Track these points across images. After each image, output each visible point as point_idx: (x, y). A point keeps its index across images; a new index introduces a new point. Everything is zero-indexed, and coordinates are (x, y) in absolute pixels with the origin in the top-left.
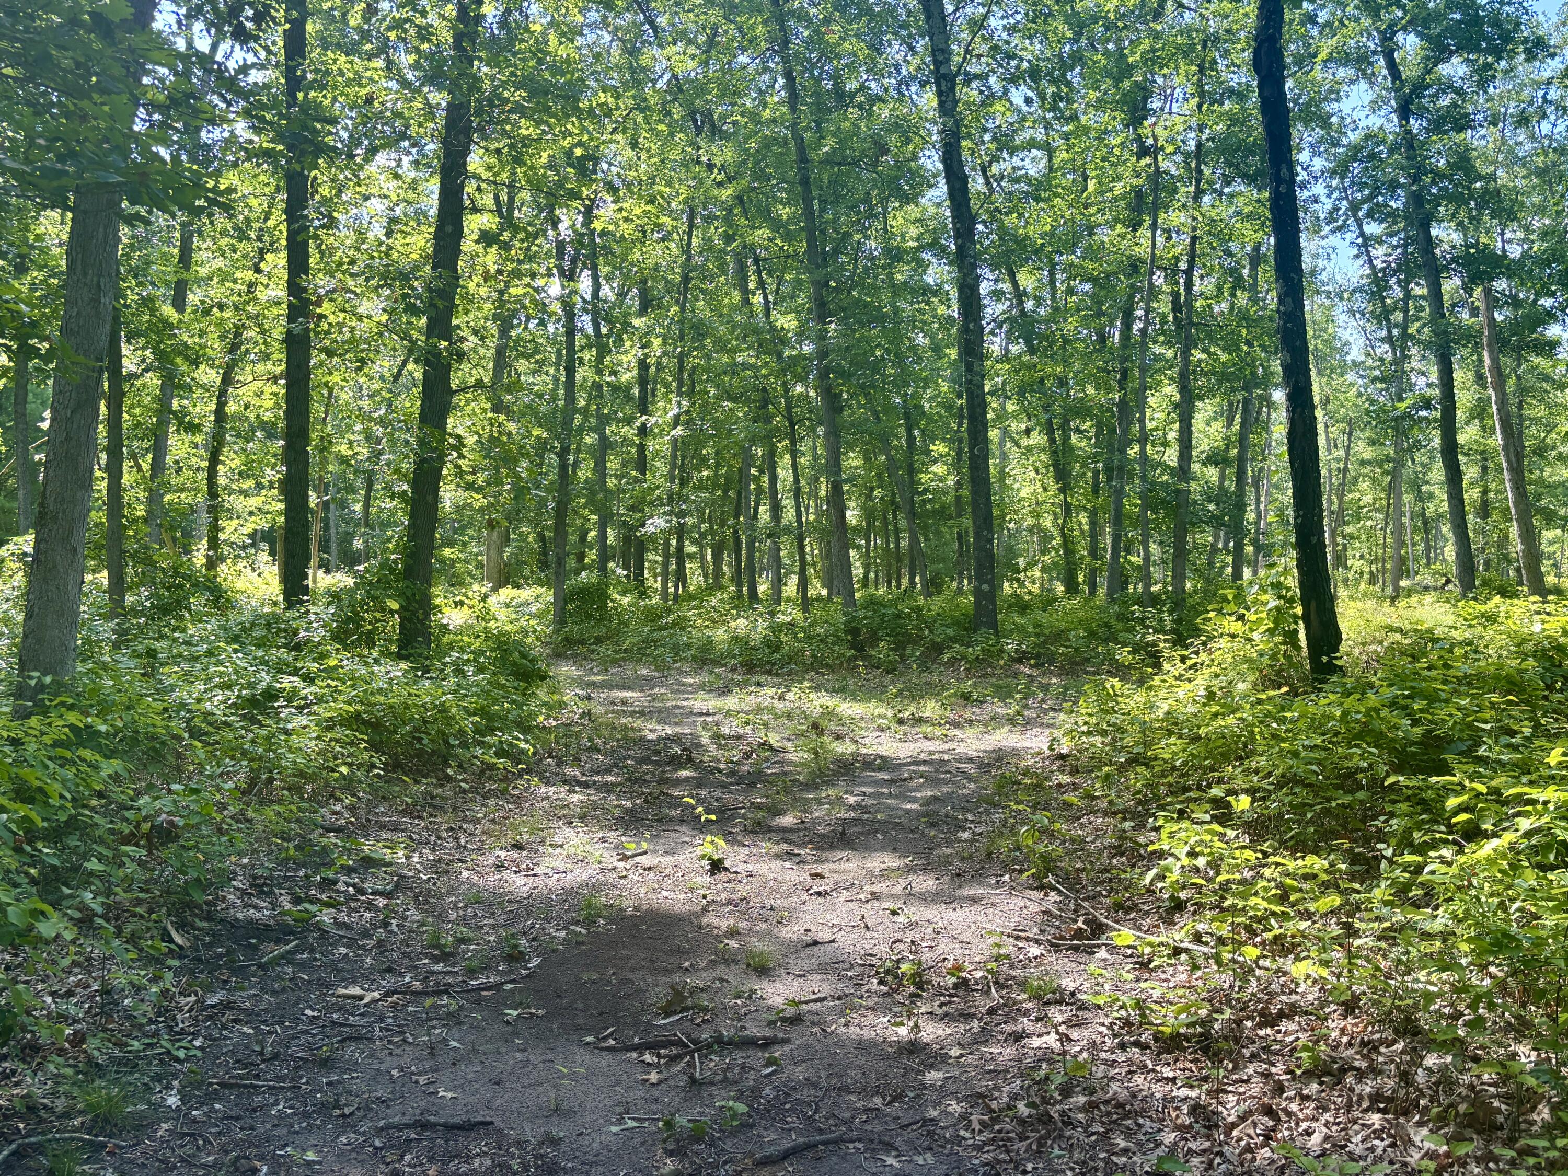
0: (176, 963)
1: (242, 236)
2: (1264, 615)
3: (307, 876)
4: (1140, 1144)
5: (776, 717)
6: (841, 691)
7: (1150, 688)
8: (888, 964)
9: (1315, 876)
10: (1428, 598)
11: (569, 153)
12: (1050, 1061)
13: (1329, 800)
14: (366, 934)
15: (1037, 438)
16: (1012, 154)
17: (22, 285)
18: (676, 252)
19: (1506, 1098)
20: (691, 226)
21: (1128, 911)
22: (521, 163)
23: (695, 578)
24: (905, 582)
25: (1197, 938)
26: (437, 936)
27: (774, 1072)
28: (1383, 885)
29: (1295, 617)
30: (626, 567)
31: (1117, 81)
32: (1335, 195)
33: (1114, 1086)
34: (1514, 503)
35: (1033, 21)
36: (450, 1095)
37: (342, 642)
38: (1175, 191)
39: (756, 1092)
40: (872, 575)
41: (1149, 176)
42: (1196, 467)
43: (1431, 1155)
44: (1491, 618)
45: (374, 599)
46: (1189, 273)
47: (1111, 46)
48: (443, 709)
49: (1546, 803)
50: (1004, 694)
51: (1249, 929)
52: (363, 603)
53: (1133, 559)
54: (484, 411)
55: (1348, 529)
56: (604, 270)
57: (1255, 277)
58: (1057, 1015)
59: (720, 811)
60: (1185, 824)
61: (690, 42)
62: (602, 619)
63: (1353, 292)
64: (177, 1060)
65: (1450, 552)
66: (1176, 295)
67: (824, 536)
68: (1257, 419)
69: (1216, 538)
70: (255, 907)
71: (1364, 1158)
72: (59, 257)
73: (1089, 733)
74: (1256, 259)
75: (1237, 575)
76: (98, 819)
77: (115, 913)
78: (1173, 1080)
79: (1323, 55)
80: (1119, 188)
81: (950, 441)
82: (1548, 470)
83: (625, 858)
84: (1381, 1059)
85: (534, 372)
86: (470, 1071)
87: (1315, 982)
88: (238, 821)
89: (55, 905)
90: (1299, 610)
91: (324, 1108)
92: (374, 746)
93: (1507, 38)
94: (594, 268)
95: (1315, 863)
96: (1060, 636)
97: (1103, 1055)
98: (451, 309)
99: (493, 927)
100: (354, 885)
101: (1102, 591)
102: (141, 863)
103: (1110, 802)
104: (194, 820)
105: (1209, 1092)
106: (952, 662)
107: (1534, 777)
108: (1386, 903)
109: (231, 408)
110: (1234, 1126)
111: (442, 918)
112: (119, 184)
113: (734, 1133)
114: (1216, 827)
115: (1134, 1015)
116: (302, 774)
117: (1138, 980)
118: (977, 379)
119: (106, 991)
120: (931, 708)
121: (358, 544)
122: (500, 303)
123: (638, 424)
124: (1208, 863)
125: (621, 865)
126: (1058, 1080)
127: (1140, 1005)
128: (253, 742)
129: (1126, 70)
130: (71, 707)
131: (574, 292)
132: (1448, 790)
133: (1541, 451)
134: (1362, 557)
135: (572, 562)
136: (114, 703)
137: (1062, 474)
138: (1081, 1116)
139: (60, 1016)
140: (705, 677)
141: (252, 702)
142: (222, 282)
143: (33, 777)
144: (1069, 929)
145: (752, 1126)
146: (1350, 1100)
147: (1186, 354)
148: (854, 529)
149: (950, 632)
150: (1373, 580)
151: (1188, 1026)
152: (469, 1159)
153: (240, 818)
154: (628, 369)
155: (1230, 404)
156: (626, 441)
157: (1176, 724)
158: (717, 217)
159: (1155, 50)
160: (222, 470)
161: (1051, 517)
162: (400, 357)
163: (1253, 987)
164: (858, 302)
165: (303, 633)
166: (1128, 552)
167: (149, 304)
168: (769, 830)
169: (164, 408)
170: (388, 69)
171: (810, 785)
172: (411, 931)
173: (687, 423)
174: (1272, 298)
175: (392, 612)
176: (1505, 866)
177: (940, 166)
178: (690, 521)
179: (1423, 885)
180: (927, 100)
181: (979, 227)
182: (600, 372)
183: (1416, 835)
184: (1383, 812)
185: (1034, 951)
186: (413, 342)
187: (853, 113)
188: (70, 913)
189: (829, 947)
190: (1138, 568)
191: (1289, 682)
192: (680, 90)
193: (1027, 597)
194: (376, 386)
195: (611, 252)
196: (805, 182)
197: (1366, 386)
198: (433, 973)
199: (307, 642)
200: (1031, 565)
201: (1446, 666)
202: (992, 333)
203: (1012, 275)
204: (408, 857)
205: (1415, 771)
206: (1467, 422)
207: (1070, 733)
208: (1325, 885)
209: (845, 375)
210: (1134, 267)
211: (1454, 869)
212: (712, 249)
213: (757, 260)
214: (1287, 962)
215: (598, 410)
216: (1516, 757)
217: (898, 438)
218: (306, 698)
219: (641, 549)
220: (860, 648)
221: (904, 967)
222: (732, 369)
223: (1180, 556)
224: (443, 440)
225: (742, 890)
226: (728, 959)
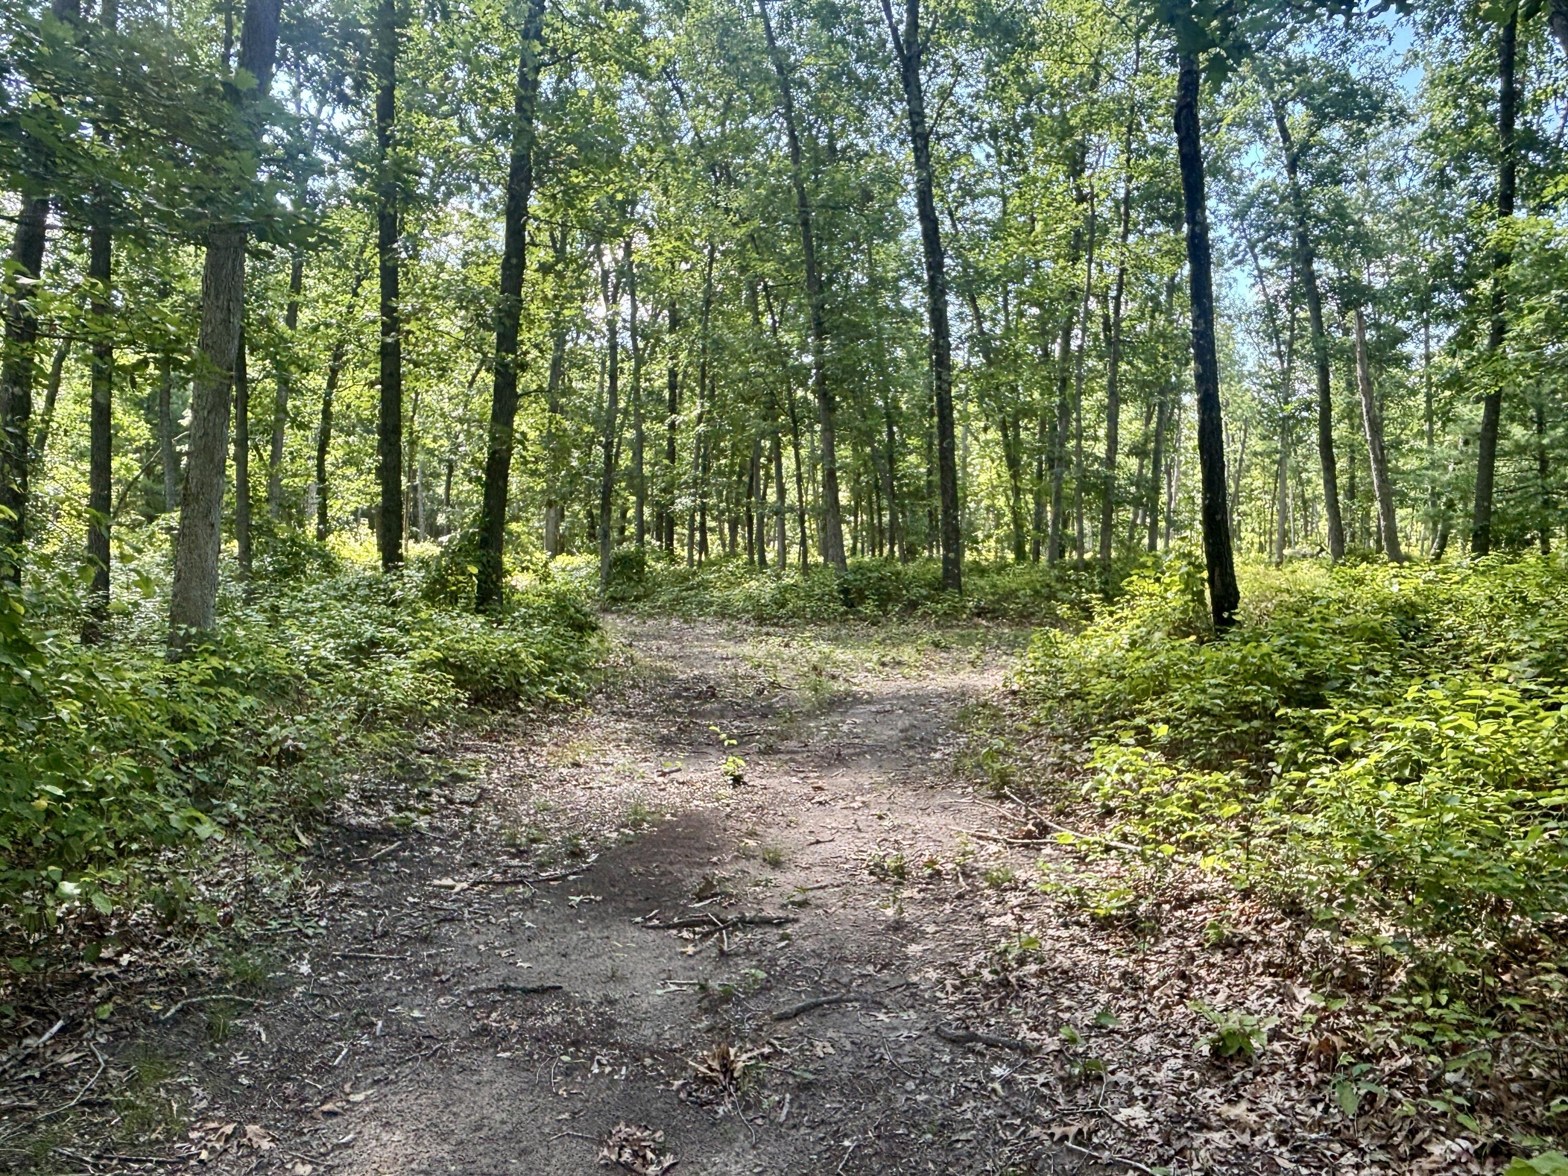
0: (303, 859)
1: (343, 266)
2: (1177, 578)
3: (406, 789)
4: (1080, 1002)
5: (783, 661)
6: (835, 640)
7: (1084, 637)
8: (877, 859)
9: (1218, 789)
10: (1306, 564)
11: (611, 198)
12: (1008, 937)
13: (1230, 727)
14: (455, 836)
15: (994, 434)
16: (973, 200)
17: (165, 306)
18: (699, 281)
19: (1370, 964)
20: (712, 259)
21: (1068, 815)
22: (573, 207)
23: (715, 547)
24: (886, 550)
25: (1124, 838)
26: (513, 836)
27: (787, 946)
28: (1274, 795)
29: (1203, 580)
30: (659, 539)
31: (1061, 140)
32: (1237, 234)
33: (1060, 957)
34: (1379, 487)
35: (993, 89)
36: (526, 965)
37: (432, 600)
38: (1107, 231)
39: (773, 961)
40: (859, 545)
41: (1086, 217)
42: (1120, 458)
43: (1312, 1010)
44: (1360, 581)
45: (457, 564)
46: (1117, 299)
47: (1056, 110)
48: (514, 654)
49: (1404, 730)
50: (966, 641)
51: (1166, 831)
52: (447, 568)
53: (1069, 531)
54: (543, 410)
55: (1242, 508)
56: (640, 295)
57: (1170, 304)
58: (1013, 899)
59: (739, 737)
60: (1114, 747)
61: (709, 105)
62: (640, 581)
63: (1249, 315)
64: (307, 936)
65: (1324, 526)
66: (1106, 317)
67: (818, 513)
68: (1170, 419)
69: (1136, 515)
70: (365, 814)
71: (1258, 1012)
72: (196, 285)
73: (1035, 673)
74: (1172, 288)
75: (1153, 547)
76: (237, 743)
77: (254, 819)
78: (1107, 952)
79: (1228, 120)
80: (1061, 229)
81: (923, 436)
82: (1402, 461)
83: (664, 774)
84: (1273, 934)
85: (583, 379)
86: (541, 946)
87: (1220, 873)
88: (350, 746)
89: (207, 811)
90: (1205, 575)
91: (424, 975)
92: (458, 684)
93: (1376, 107)
94: (633, 294)
95: (1220, 779)
96: (1011, 595)
97: (1050, 932)
98: (516, 328)
99: (560, 829)
100: (445, 797)
101: (1044, 558)
102: (271, 778)
103: (1053, 729)
104: (316, 744)
105: (1135, 961)
106: (925, 615)
107: (1394, 708)
108: (1276, 810)
109: (336, 408)
110: (1155, 988)
111: (517, 821)
112: (248, 225)
113: (756, 995)
114: (1140, 750)
115: (1075, 900)
116: (400, 707)
117: (1077, 872)
118: (945, 386)
119: (248, 881)
120: (907, 653)
121: (441, 520)
122: (556, 323)
123: (668, 421)
124: (1134, 780)
125: (660, 779)
126: (1015, 952)
127: (1079, 892)
128: (360, 681)
129: (1069, 132)
130: (213, 653)
131: (617, 313)
132: (1324, 719)
133: (1397, 444)
134: (1253, 530)
135: (615, 534)
136: (247, 650)
137: (1013, 463)
138: (1033, 981)
139: (213, 901)
140: (724, 627)
141: (359, 648)
142: (327, 303)
143: (184, 710)
144: (1021, 831)
145: (769, 989)
146: (1247, 967)
147: (1114, 365)
148: (844, 507)
149: (924, 592)
150: (1261, 549)
151: (1118, 908)
152: (543, 1015)
153: (352, 743)
154: (661, 376)
155: (1149, 407)
156: (658, 436)
157: (1105, 666)
158: (733, 252)
159: (1091, 114)
160: (329, 459)
161: (1003, 499)
162: (474, 367)
163: (1169, 878)
164: (848, 322)
165: (398, 593)
166: (1065, 526)
167: (266, 322)
168: (779, 752)
169: (280, 408)
170: (460, 127)
171: (810, 715)
172: (492, 833)
173: (708, 421)
174: (1186, 321)
175: (471, 575)
176: (1372, 781)
177: (916, 211)
178: (712, 501)
179: (1305, 797)
180: (903, 155)
181: (947, 261)
182: (637, 380)
183: (1301, 756)
184: (1273, 737)
185: (993, 848)
186: (485, 355)
187: (844, 166)
188: (220, 819)
189: (829, 845)
190: (1074, 540)
191: (1196, 631)
192: (702, 145)
193: (984, 563)
194: (454, 391)
195: (648, 280)
196: (805, 223)
197: (1259, 392)
198: (510, 867)
199: (403, 600)
200: (989, 537)
201: (1325, 620)
202: (957, 348)
203: (973, 300)
204: (488, 774)
205: (1300, 704)
206: (1339, 421)
207: (1021, 673)
208: (1227, 796)
209: (838, 382)
210: (1072, 295)
211: (1333, 783)
212: (730, 278)
213: (766, 287)
214: (1197, 857)
215: (636, 411)
216: (1379, 692)
217: (880, 433)
218: (402, 645)
219: (672, 523)
220: (849, 604)
221: (888, 860)
222: (746, 378)
223: (1108, 528)
224: (511, 436)
225: (758, 800)
226: (748, 855)
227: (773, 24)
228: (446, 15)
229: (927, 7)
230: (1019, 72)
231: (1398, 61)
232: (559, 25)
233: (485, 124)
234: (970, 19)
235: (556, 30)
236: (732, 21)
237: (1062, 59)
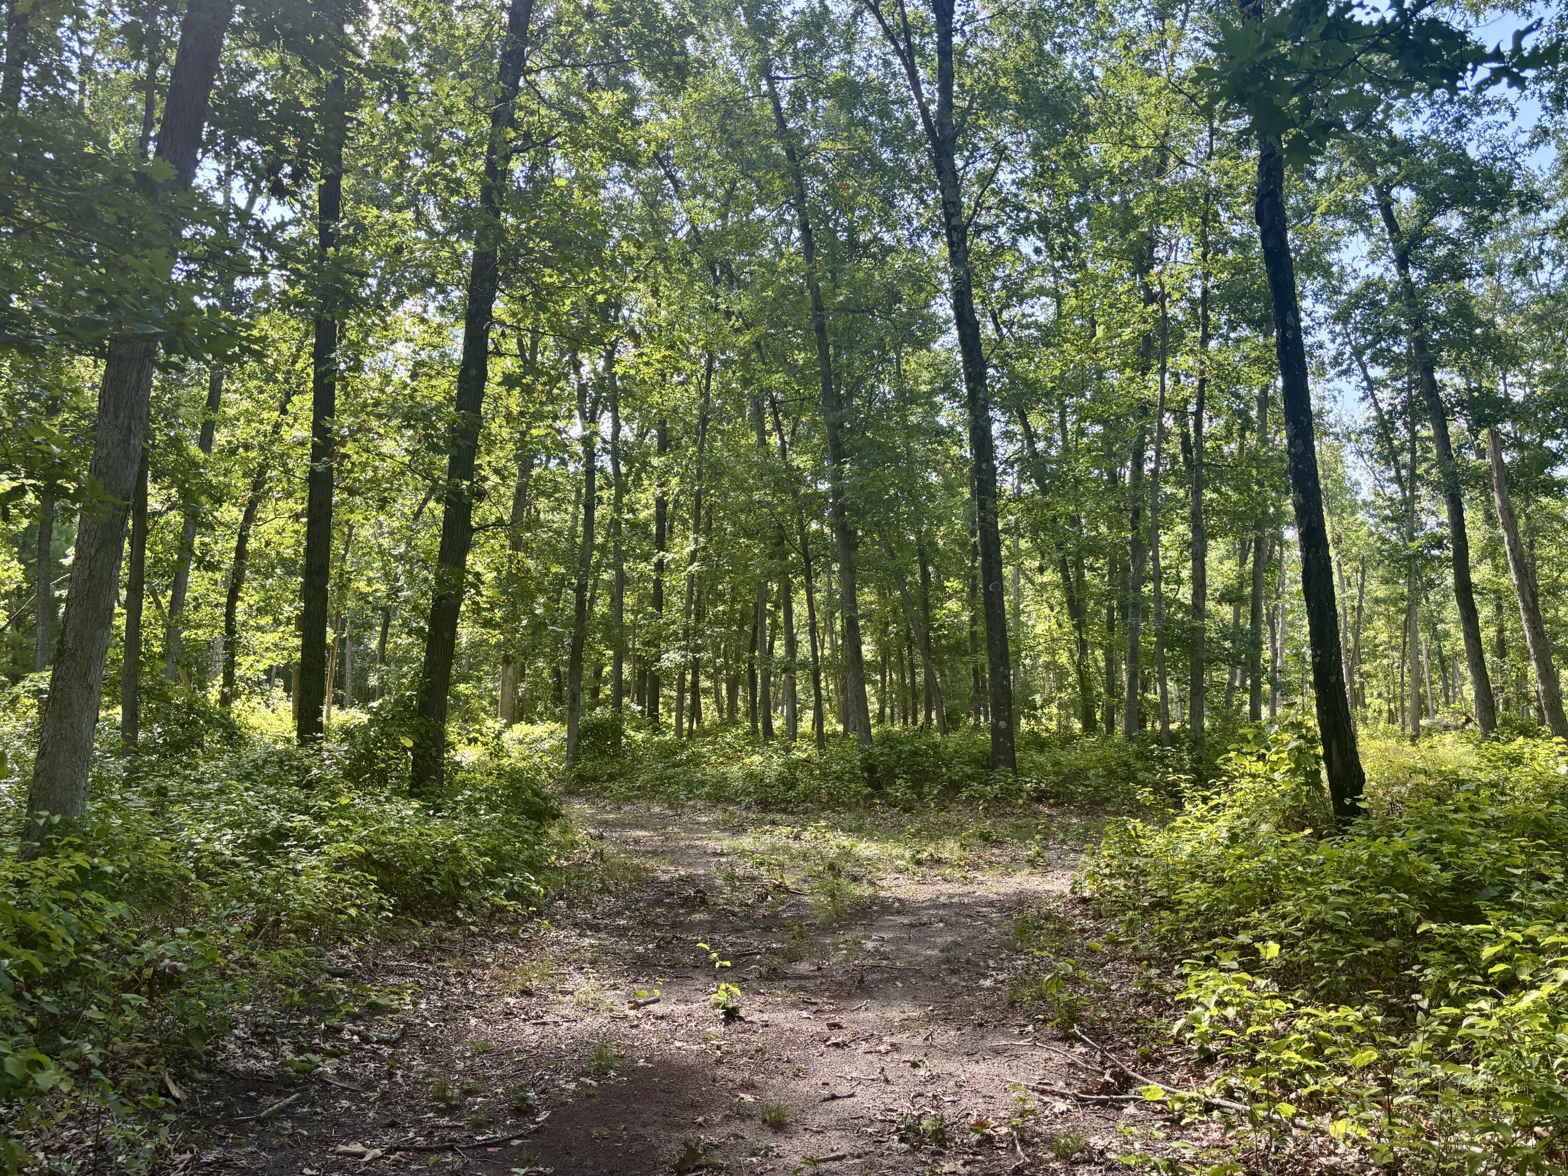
0: (172, 1117)
1: (270, 378)
2: (1285, 755)
3: (310, 1024)
5: (792, 857)
6: (858, 831)
7: (1172, 829)
8: (910, 1121)
9: (1349, 1029)
10: (1449, 738)
11: (592, 300)
13: (1359, 947)
14: (369, 1086)
15: (1051, 576)
16: (1021, 302)
17: (53, 425)
18: (694, 394)
20: (710, 370)
21: (1156, 1062)
22: (545, 309)
23: (710, 713)
24: (921, 717)
25: (1229, 1093)
26: (443, 1087)
28: (1420, 1039)
29: (1317, 757)
30: (641, 702)
31: (1124, 233)
32: (1339, 340)
34: (1532, 642)
35: (1041, 176)
37: (355, 780)
38: (1182, 336)
40: (888, 710)
41: (1156, 320)
42: (1210, 605)
45: (388, 736)
46: (1198, 414)
47: (1116, 199)
48: (453, 849)
50: (1023, 834)
51: (1282, 1084)
52: (376, 740)
53: (1150, 696)
54: (503, 547)
55: (1366, 667)
56: (624, 412)
57: (1263, 419)
59: (735, 957)
60: (1213, 972)
61: (709, 196)
62: (616, 755)
63: (1360, 434)
65: (1469, 691)
66: (1185, 436)
67: (837, 670)
68: (1270, 558)
69: (1233, 677)
70: (257, 1058)
72: (91, 400)
73: (1111, 876)
74: (1264, 401)
75: (1255, 714)
76: (99, 964)
77: (112, 1064)
79: (1321, 208)
80: (1127, 334)
81: (966, 577)
83: (637, 1006)
85: (553, 510)
87: (1355, 1142)
88: (242, 966)
89: (53, 1054)
90: (1320, 750)
92: (383, 888)
93: (1501, 191)
94: (615, 410)
95: (1350, 1015)
96: (1079, 774)
98: (473, 450)
99: (502, 1078)
100: (359, 1034)
101: (1119, 729)
102: (141, 1010)
103: (1135, 948)
104: (199, 965)
106: (970, 800)
108: (1424, 1058)
109: (252, 545)
111: (448, 1068)
112: (156, 334)
114: (1244, 975)
116: (309, 916)
117: (1169, 1138)
118: (990, 517)
119: (100, 1148)
120: (950, 849)
121: (373, 681)
122: (522, 443)
123: (655, 560)
124: (1238, 1014)
125: (632, 1013)
127: (1172, 1165)
128: (261, 882)
129: (1133, 222)
130: (78, 848)
131: (596, 434)
132: (1482, 939)
133: (1554, 590)
134: (1380, 695)
135: (586, 698)
136: (122, 843)
137: (1077, 610)
140: (718, 815)
141: (262, 841)
142: (249, 422)
143: (36, 920)
144: (1095, 1083)
147: (1197, 494)
148: (869, 664)
149: (968, 770)
150: (1392, 719)
153: (245, 962)
154: (647, 507)
155: (1243, 543)
156: (643, 577)
157: (1200, 867)
158: (735, 362)
159: (1159, 203)
160: (240, 606)
161: (1066, 654)
162: (422, 496)
163: (1290, 1147)
164: (872, 442)
165: (315, 771)
166: (1145, 689)
167: (176, 444)
168: (785, 977)
169: (185, 547)
170: (417, 220)
171: (826, 929)
172: (416, 1082)
173: (703, 559)
174: (1281, 440)
175: (405, 749)
176: (1545, 1019)
177: (951, 313)
178: (705, 656)
179: (1462, 1039)
180: (939, 250)
181: (991, 371)
182: (618, 510)
183: (1453, 986)
184: (1416, 961)
185: (1060, 1106)
186: (435, 481)
187: (866, 263)
188: (68, 1064)
189: (848, 1102)
190: (1155, 706)
191: (1312, 823)
192: (700, 241)
193: (1044, 734)
194: (396, 524)
195: (632, 394)
196: (821, 329)
197: (1377, 525)
198: (437, 1127)
199: (319, 780)
200: (1047, 702)
201: (1473, 808)
202: (1004, 472)
203: (1023, 418)
204: (415, 1004)
205: (1447, 918)
206: (1480, 561)
207: (1092, 875)
208: (1360, 1038)
209: (860, 513)
210: (1143, 409)
211: (1494, 1023)
212: (730, 392)
213: (773, 403)
214: (1324, 1121)
215: (616, 547)
216: (1550, 903)
217: (913, 574)
218: (316, 837)
219: (656, 684)
220: (876, 786)
221: (925, 1123)
222: (748, 507)
223: (1198, 693)
224: (461, 578)
225: (758, 1041)
226: (743, 1114)
227: (784, 105)
228: (404, 97)
229: (961, 86)
230: (1071, 155)
231: (1524, 139)
232: (535, 107)
233: (444, 217)
234: (1012, 97)
235: (532, 113)
236: (736, 102)
237: (1122, 142)
